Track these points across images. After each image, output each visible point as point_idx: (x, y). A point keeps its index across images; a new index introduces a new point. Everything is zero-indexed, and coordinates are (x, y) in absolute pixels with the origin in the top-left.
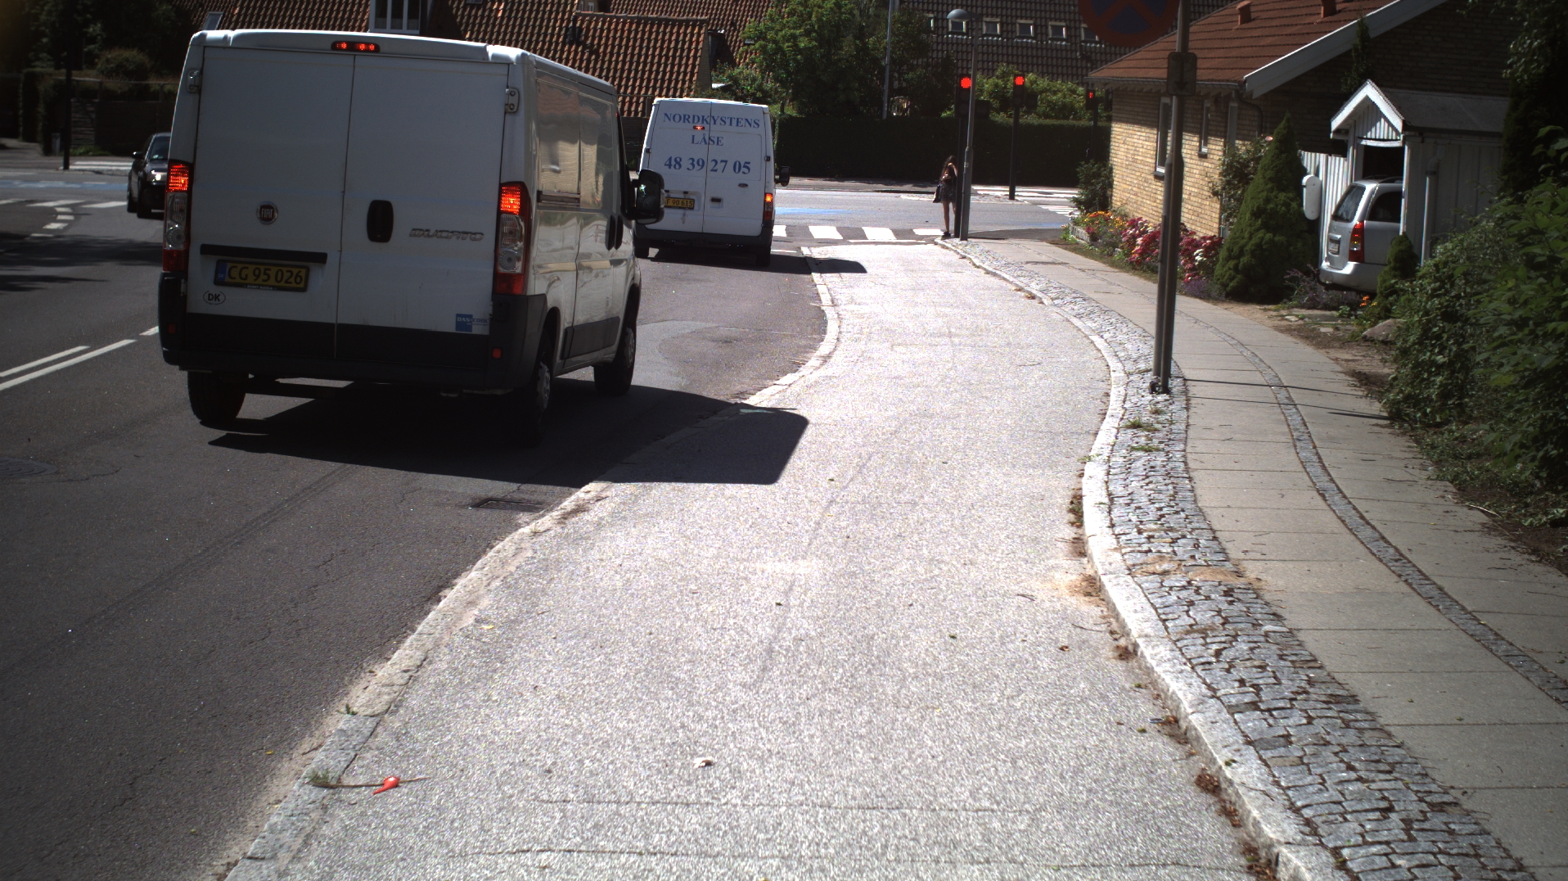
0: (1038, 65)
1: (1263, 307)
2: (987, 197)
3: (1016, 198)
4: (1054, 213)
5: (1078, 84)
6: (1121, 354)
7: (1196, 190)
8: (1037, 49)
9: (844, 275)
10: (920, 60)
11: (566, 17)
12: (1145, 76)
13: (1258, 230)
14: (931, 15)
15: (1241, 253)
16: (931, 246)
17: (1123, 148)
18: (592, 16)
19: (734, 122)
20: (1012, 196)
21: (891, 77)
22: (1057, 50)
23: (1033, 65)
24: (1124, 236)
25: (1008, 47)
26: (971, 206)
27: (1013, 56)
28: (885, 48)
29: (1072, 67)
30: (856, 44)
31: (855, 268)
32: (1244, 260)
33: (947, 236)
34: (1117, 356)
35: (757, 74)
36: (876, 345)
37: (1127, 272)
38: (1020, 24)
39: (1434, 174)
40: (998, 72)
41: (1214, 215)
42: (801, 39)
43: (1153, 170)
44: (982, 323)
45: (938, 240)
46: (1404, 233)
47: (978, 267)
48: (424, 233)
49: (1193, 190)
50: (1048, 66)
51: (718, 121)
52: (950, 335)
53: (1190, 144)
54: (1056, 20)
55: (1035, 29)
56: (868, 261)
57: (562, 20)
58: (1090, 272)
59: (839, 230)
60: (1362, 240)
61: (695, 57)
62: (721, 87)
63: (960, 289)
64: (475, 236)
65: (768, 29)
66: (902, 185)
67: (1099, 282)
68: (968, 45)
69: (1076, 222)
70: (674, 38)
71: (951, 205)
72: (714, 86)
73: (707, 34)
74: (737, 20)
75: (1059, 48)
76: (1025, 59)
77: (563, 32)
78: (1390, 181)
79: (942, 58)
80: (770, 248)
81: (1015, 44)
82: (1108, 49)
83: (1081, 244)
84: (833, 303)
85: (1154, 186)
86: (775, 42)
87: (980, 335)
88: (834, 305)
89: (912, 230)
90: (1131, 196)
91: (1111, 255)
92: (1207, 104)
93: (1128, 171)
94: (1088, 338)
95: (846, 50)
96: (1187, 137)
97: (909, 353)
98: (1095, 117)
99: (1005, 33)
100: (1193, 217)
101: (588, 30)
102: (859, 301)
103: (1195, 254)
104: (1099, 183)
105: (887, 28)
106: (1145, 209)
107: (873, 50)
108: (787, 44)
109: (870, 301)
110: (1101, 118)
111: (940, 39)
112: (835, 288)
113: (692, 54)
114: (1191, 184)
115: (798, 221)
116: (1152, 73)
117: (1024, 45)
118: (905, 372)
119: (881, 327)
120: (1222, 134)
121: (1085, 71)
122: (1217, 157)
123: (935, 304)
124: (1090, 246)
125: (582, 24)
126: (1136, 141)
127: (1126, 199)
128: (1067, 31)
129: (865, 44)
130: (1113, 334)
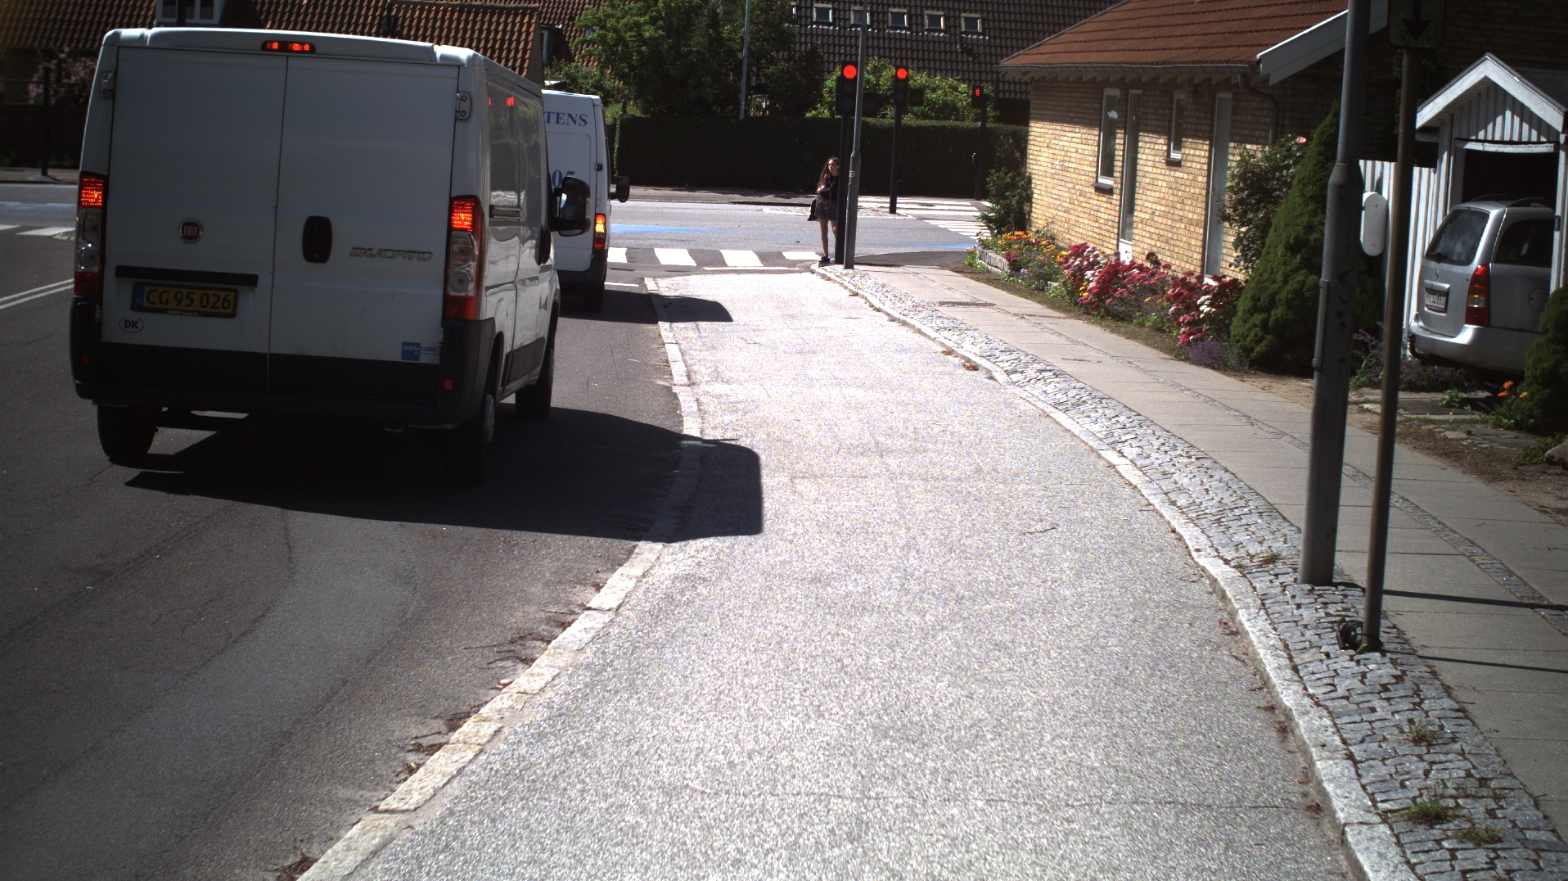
0: (913, 60)
2: (870, 207)
3: (898, 211)
4: (945, 229)
5: (959, 80)
6: (1182, 502)
7: (1163, 209)
8: (912, 41)
9: (703, 324)
10: (781, 54)
11: (380, 4)
13: (1296, 270)
14: (794, 3)
15: (1272, 304)
16: (807, 275)
17: (1047, 153)
18: (408, 4)
20: (893, 210)
21: (749, 71)
22: (934, 42)
23: (907, 59)
24: (1066, 267)
25: (879, 39)
27: (885, 49)
28: (742, 39)
29: (952, 62)
30: (709, 34)
31: (714, 312)
32: (1277, 313)
33: (825, 261)
34: (1174, 504)
37: (1078, 317)
38: (892, 13)
41: (1193, 242)
42: (647, 27)
43: (1092, 180)
44: (919, 420)
45: (815, 267)
47: (878, 310)
49: (1158, 207)
50: (924, 60)
52: (881, 452)
53: (1151, 149)
54: (933, 9)
55: (909, 19)
56: (732, 301)
57: (375, 9)
59: (692, 253)
60: (1486, 293)
61: (525, 50)
62: (558, 83)
63: (865, 351)
64: (422, 255)
65: (607, 16)
66: (761, 196)
67: (1054, 338)
68: (834, 37)
69: (985, 245)
70: (501, 28)
71: (830, 224)
72: (547, 83)
73: (540, 27)
74: (576, 15)
75: (936, 39)
76: (898, 52)
77: (376, 22)
78: (1527, 204)
79: (806, 51)
80: (604, 280)
81: (887, 36)
82: (992, 41)
83: (996, 274)
84: (689, 379)
85: (1095, 202)
86: (615, 30)
87: (925, 451)
88: (692, 384)
89: (781, 253)
90: (1060, 214)
91: (1043, 290)
92: (1179, 95)
93: (1055, 182)
94: (1100, 456)
95: (697, 41)
96: (1147, 139)
97: (823, 499)
98: (983, 117)
99: (876, 24)
100: (1158, 244)
101: (404, 19)
102: (727, 375)
103: (1199, 302)
104: (1014, 196)
105: (744, 15)
106: (1081, 230)
107: (729, 40)
108: (629, 34)
109: (743, 376)
110: (989, 118)
111: (803, 31)
112: (692, 352)
113: (521, 46)
114: (1156, 200)
115: (641, 242)
116: (1094, 57)
117: (898, 37)
118: (827, 559)
119: (768, 435)
120: (1206, 135)
121: (966, 65)
122: (1199, 166)
123: (838, 382)
124: (1010, 276)
125: (398, 12)
126: (1065, 144)
127: (1054, 218)
128: (945, 21)
129: (719, 34)
130: (1139, 451)
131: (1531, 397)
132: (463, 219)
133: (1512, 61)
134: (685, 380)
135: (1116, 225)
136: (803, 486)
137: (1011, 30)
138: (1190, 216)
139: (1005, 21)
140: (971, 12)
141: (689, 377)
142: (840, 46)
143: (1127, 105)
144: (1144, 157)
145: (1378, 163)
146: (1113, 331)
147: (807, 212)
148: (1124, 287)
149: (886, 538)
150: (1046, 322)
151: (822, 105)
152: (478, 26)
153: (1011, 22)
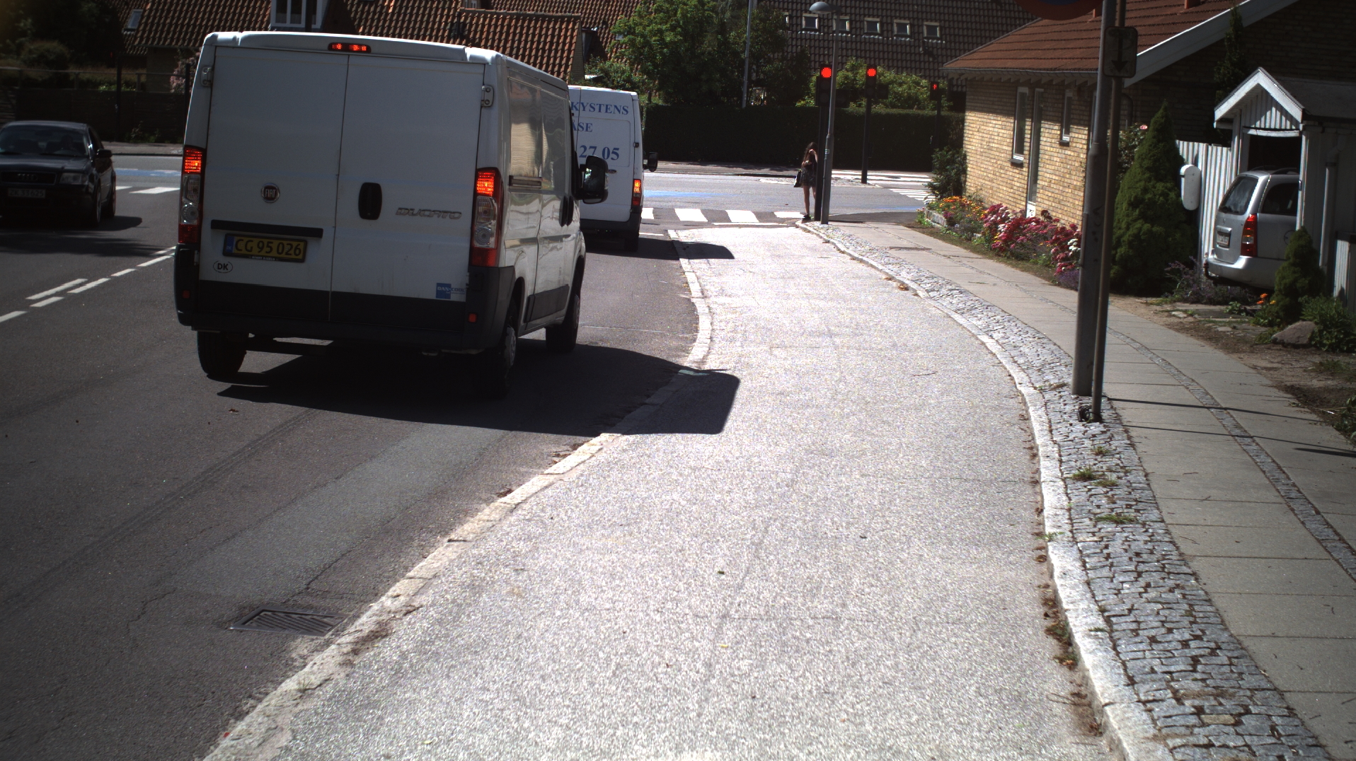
0: (884, 60)
1: (1144, 300)
2: (843, 179)
3: (868, 181)
4: (905, 196)
5: (921, 77)
6: (1021, 361)
7: (1057, 178)
8: (883, 45)
9: (712, 261)
10: (776, 55)
11: (451, 13)
12: (1003, 66)
13: (1135, 220)
14: (787, 13)
16: (793, 228)
17: (977, 136)
18: (474, 12)
19: (603, 108)
20: (864, 180)
21: (750, 68)
22: (902, 46)
23: (880, 59)
24: (986, 222)
25: (856, 42)
26: (832, 190)
27: (861, 51)
28: (745, 43)
29: (916, 62)
30: (718, 39)
31: (721, 253)
32: (1122, 250)
33: (807, 219)
34: (1015, 362)
35: (627, 68)
36: (752, 348)
37: (991, 258)
38: (868, 22)
39: (1334, 165)
40: (847, 66)
41: (1077, 202)
42: (668, 33)
43: (1009, 157)
44: (861, 318)
45: (799, 223)
46: (1303, 228)
47: (843, 252)
48: (409, 212)
49: (1054, 177)
50: (893, 60)
51: (588, 108)
52: (831, 335)
53: (1050, 132)
54: (900, 18)
55: (881, 27)
56: (734, 245)
57: (448, 16)
58: (956, 259)
59: (705, 212)
60: (1255, 234)
61: (569, 51)
62: (593, 79)
63: (830, 277)
64: (453, 215)
65: (637, 24)
66: (760, 169)
67: (968, 270)
68: (820, 41)
69: (931, 207)
70: (550, 33)
71: (811, 189)
72: (587, 77)
73: (581, 31)
74: (608, 19)
75: (903, 43)
76: (872, 54)
77: (448, 27)
78: (1285, 173)
79: (796, 52)
80: (638, 232)
81: (863, 40)
82: (948, 44)
83: (938, 228)
84: (703, 294)
85: (1011, 174)
86: (643, 36)
87: (862, 334)
88: (704, 297)
89: (773, 213)
90: (987, 182)
91: (970, 240)
92: (1069, 94)
93: (983, 158)
94: (977, 339)
95: (709, 44)
96: (1047, 126)
97: (790, 358)
98: (939, 107)
99: (854, 30)
100: (1053, 204)
101: (471, 25)
102: (729, 292)
103: (1069, 243)
104: (953, 169)
105: (746, 24)
106: (1001, 195)
107: (734, 44)
108: (654, 38)
109: (741, 293)
110: (943, 107)
111: (794, 35)
112: (704, 277)
113: (566, 48)
114: (1052, 172)
115: (664, 204)
116: (1010, 64)
117: (872, 41)
118: (789, 385)
119: (756, 325)
120: (1086, 123)
121: (927, 64)
122: (1081, 146)
123: (808, 296)
124: (947, 230)
125: (466, 19)
126: (991, 129)
127: (982, 186)
128: (911, 28)
129: (726, 39)
130: (1003, 335)
131: (1277, 304)
132: (487, 186)
133: (1276, 73)
134: (700, 294)
135: (1025, 191)
136: (776, 352)
137: (964, 36)
138: (1075, 183)
139: (959, 29)
140: (931, 21)
141: (702, 293)
142: (824, 48)
143: (1033, 101)
144: (1045, 139)
145: (1196, 144)
146: (1013, 266)
147: (795, 181)
148: (1024, 235)
149: (826, 377)
150: (965, 261)
151: (809, 97)
152: (531, 31)
153: (963, 29)
